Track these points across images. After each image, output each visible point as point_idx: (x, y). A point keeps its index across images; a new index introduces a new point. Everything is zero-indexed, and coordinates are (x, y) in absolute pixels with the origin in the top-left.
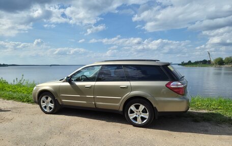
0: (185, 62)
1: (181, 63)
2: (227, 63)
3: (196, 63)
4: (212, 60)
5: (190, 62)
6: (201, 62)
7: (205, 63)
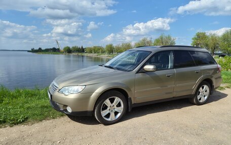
0: (35, 49)
1: (31, 50)
2: (74, 52)
3: (47, 51)
4: (60, 49)
5: (40, 49)
6: (51, 49)
7: (55, 51)
